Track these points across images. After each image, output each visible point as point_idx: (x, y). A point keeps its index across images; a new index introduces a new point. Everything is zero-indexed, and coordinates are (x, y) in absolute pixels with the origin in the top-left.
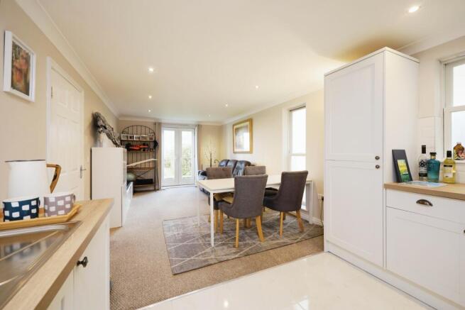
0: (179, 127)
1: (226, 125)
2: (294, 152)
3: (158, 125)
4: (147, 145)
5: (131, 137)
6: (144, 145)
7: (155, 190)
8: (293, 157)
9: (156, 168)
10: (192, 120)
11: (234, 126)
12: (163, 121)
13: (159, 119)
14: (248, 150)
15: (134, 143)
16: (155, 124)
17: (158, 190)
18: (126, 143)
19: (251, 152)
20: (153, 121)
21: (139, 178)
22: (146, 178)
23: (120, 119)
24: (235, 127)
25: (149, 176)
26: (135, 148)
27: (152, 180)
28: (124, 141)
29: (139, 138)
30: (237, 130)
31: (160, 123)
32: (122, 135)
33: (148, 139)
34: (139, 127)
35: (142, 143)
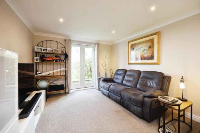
0: (83, 44)
1: (117, 44)
3: (68, 42)
4: (59, 57)
5: (44, 50)
7: (66, 93)
11: (129, 42)
12: (72, 39)
13: (69, 37)
15: (48, 56)
16: (66, 40)
17: (68, 93)
18: (41, 54)
20: (64, 38)
21: (52, 84)
22: (58, 84)
23: (35, 34)
25: (60, 82)
26: (48, 59)
27: (63, 85)
28: (38, 53)
29: (52, 51)
31: (69, 40)
32: (36, 47)
33: (60, 52)
34: (52, 43)
35: (55, 55)
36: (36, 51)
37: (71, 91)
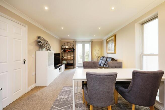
0: (83, 42)
2: (145, 53)
3: (75, 42)
4: (71, 50)
5: (65, 47)
6: (70, 50)
7: (74, 68)
8: (144, 57)
9: (74, 59)
10: (89, 39)
12: (77, 40)
13: (75, 40)
14: (114, 52)
15: (67, 49)
16: (74, 41)
17: (75, 68)
18: (64, 49)
19: (115, 53)
20: (73, 40)
21: (68, 63)
23: (62, 40)
24: (108, 40)
25: (72, 62)
26: (66, 51)
27: (73, 64)
30: (108, 41)
31: (76, 41)
32: (62, 46)
33: (71, 48)
34: (68, 43)
35: (69, 49)
36: (62, 48)
37: (76, 67)
